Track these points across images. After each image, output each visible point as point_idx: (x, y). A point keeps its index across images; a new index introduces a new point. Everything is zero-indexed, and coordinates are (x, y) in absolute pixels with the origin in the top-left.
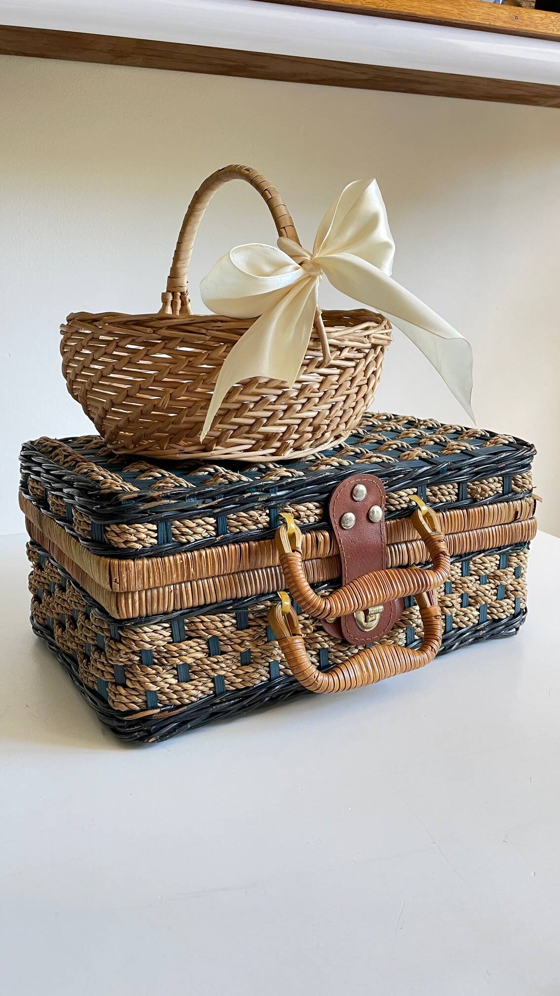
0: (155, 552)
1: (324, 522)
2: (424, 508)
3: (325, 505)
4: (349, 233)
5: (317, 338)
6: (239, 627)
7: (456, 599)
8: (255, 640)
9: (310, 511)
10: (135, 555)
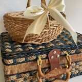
0: (12, 64)
1: (47, 58)
2: (68, 55)
3: (47, 55)
4: (56, 2)
5: (47, 23)
6: (30, 76)
7: (74, 69)
8: (33, 78)
9: (44, 56)
10: (9, 65)
